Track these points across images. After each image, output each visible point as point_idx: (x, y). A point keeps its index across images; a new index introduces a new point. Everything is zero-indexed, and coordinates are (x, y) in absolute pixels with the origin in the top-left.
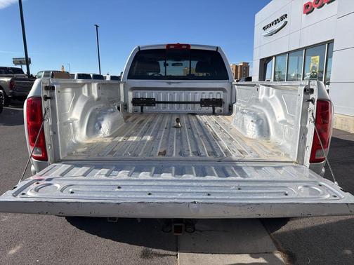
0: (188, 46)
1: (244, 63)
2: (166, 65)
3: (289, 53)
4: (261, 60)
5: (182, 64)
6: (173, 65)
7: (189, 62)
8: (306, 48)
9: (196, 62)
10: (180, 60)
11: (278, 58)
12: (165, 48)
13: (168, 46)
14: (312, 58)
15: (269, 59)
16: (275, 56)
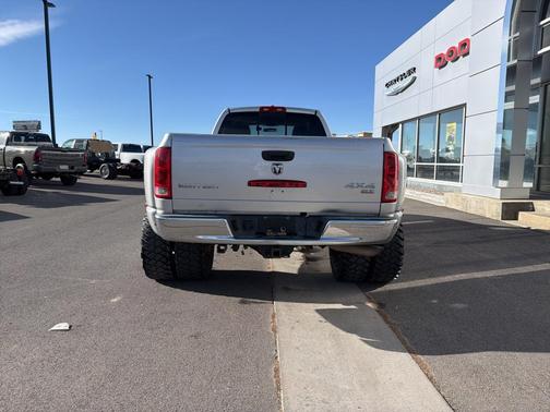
0: (284, 108)
1: (365, 134)
2: (258, 129)
3: (419, 118)
4: (384, 128)
5: (275, 130)
6: (266, 130)
7: (284, 127)
8: (440, 113)
9: (292, 128)
10: (273, 125)
11: (406, 125)
12: (258, 110)
13: (262, 108)
14: (449, 125)
15: (395, 126)
16: (403, 123)
